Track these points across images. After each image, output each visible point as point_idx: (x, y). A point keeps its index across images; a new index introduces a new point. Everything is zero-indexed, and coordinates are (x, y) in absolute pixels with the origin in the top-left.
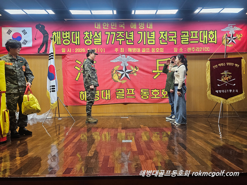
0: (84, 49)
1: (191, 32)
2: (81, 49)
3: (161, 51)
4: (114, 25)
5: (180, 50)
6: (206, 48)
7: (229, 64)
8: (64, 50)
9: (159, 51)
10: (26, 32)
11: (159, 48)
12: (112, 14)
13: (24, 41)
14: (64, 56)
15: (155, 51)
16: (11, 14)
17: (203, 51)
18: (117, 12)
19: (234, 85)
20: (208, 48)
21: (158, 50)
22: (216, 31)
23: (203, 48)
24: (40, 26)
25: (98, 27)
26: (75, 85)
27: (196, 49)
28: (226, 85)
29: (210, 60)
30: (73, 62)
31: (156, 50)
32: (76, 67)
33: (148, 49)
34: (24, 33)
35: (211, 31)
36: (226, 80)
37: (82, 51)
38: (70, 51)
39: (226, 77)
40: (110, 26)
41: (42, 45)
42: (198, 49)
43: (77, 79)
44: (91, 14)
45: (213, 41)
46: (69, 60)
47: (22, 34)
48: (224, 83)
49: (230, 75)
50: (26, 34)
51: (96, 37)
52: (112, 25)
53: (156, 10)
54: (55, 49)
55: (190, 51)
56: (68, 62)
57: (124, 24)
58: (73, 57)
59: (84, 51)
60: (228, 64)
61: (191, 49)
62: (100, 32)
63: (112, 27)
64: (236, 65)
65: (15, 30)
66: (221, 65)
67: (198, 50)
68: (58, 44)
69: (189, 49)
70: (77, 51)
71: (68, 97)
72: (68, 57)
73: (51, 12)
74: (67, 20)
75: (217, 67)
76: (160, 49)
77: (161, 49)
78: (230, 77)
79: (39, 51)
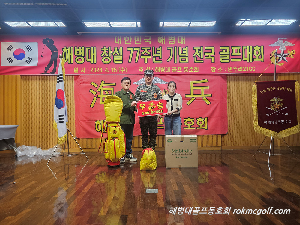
0: (101, 69)
1: (232, 48)
2: (98, 69)
3: (196, 71)
4: (138, 40)
5: (219, 70)
6: (251, 68)
7: (280, 89)
8: (77, 70)
9: (194, 70)
10: (30, 48)
11: (194, 67)
12: (136, 26)
13: (28, 59)
14: (76, 76)
15: (188, 71)
16: (12, 26)
17: (248, 71)
18: (142, 24)
19: (287, 114)
20: (254, 68)
21: (191, 69)
22: (262, 47)
23: (248, 67)
24: (48, 41)
25: (119, 42)
26: (90, 112)
27: (239, 69)
28: (277, 114)
29: (256, 83)
30: (88, 84)
31: (190, 69)
32: (91, 91)
33: (180, 69)
34: (28, 49)
35: (257, 47)
36: (277, 109)
37: (99, 71)
38: (84, 71)
39: (276, 105)
40: (133, 41)
41: (50, 64)
42: (240, 69)
43: (92, 105)
44: (110, 26)
45: (259, 58)
46: (82, 82)
47: (26, 50)
48: (274, 111)
49: (281, 102)
50: (30, 50)
51: (116, 54)
52: (135, 40)
53: (189, 22)
54: (64, 70)
55: (231, 71)
56: (82, 84)
57: (150, 38)
58: (88, 79)
59: (101, 71)
60: (278, 88)
61: (233, 68)
62: (121, 48)
63: (136, 42)
64: (289, 89)
65: (17, 46)
66: (270, 90)
67: (242, 69)
68: (69, 62)
69: (230, 69)
70: (93, 71)
71: (81, 128)
72: (82, 78)
73: (61, 24)
74: (81, 34)
75: (265, 91)
76: (194, 69)
77: (196, 68)
78: (281, 105)
79: (47, 71)
